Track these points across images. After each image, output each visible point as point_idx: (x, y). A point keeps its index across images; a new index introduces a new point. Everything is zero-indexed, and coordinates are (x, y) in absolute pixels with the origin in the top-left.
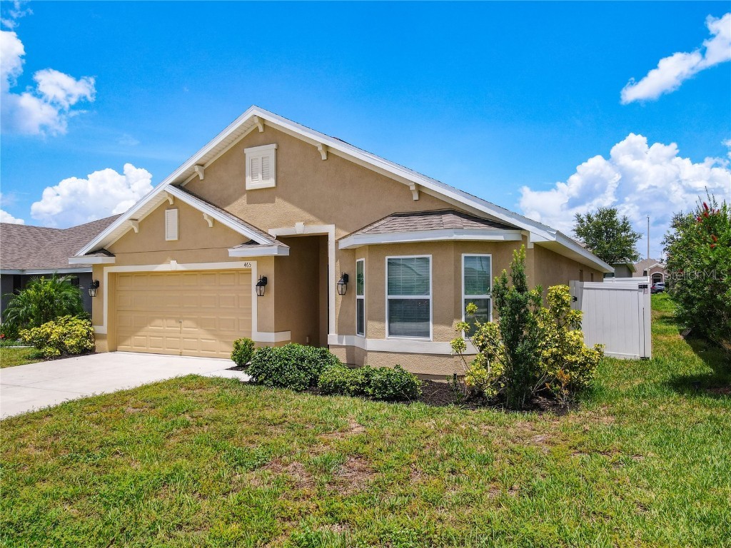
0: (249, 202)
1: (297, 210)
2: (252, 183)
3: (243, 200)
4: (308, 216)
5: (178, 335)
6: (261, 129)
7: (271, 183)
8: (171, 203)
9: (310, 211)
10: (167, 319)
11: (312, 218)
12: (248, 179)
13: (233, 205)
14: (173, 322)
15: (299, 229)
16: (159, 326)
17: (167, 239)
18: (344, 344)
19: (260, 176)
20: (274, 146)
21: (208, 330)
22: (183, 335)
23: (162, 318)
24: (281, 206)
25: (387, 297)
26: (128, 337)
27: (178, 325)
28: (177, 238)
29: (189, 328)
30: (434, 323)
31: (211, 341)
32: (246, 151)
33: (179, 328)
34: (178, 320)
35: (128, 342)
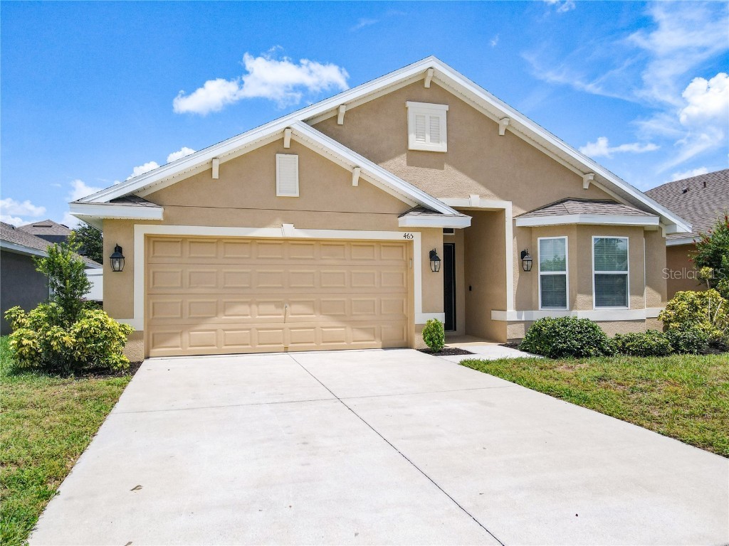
0: (409, 164)
1: (470, 181)
2: (415, 143)
3: (401, 160)
4: (483, 190)
5: (282, 325)
6: (427, 85)
7: (442, 147)
8: (287, 145)
9: (486, 185)
10: (258, 303)
11: (488, 192)
12: (412, 137)
14: (272, 308)
15: (475, 202)
16: (243, 314)
17: (278, 195)
18: (523, 319)
19: (428, 137)
20: (446, 108)
21: (331, 315)
22: (289, 325)
23: (250, 304)
24: (450, 175)
25: (594, 272)
26: (176, 334)
27: (280, 311)
28: (297, 195)
29: (300, 314)
30: (631, 295)
31: (339, 330)
32: (409, 104)
33: (283, 316)
34: (279, 305)
35: (177, 341)
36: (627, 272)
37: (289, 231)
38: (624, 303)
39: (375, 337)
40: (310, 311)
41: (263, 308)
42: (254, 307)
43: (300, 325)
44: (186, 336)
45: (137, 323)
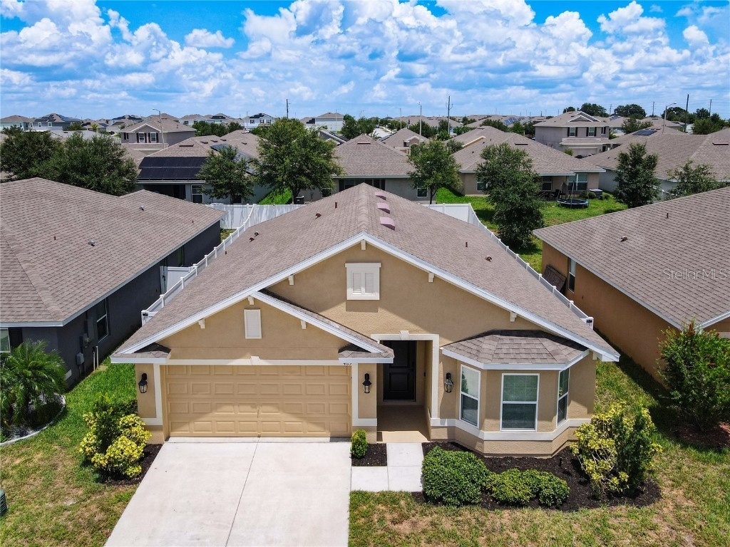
0: (348, 310)
1: (401, 320)
2: (352, 294)
3: (342, 307)
4: (412, 326)
5: (256, 419)
6: (364, 248)
7: (376, 296)
8: (252, 303)
9: (415, 322)
10: (239, 405)
11: (417, 328)
12: (349, 290)
13: (330, 310)
14: (248, 408)
15: (405, 335)
16: (228, 412)
17: (246, 338)
18: (446, 425)
19: (363, 289)
20: (379, 265)
21: (291, 413)
22: (262, 419)
23: (233, 405)
24: (384, 315)
25: (502, 402)
26: (186, 423)
27: (254, 410)
28: (260, 337)
29: (268, 413)
30: (538, 420)
31: (297, 423)
32: (347, 265)
33: (256, 413)
34: (254, 406)
35: (186, 427)
36: (537, 403)
37: (255, 361)
38: (533, 427)
39: (325, 429)
40: (277, 411)
41: (242, 408)
42: (236, 407)
43: (270, 419)
44: (192, 425)
45: (158, 420)
